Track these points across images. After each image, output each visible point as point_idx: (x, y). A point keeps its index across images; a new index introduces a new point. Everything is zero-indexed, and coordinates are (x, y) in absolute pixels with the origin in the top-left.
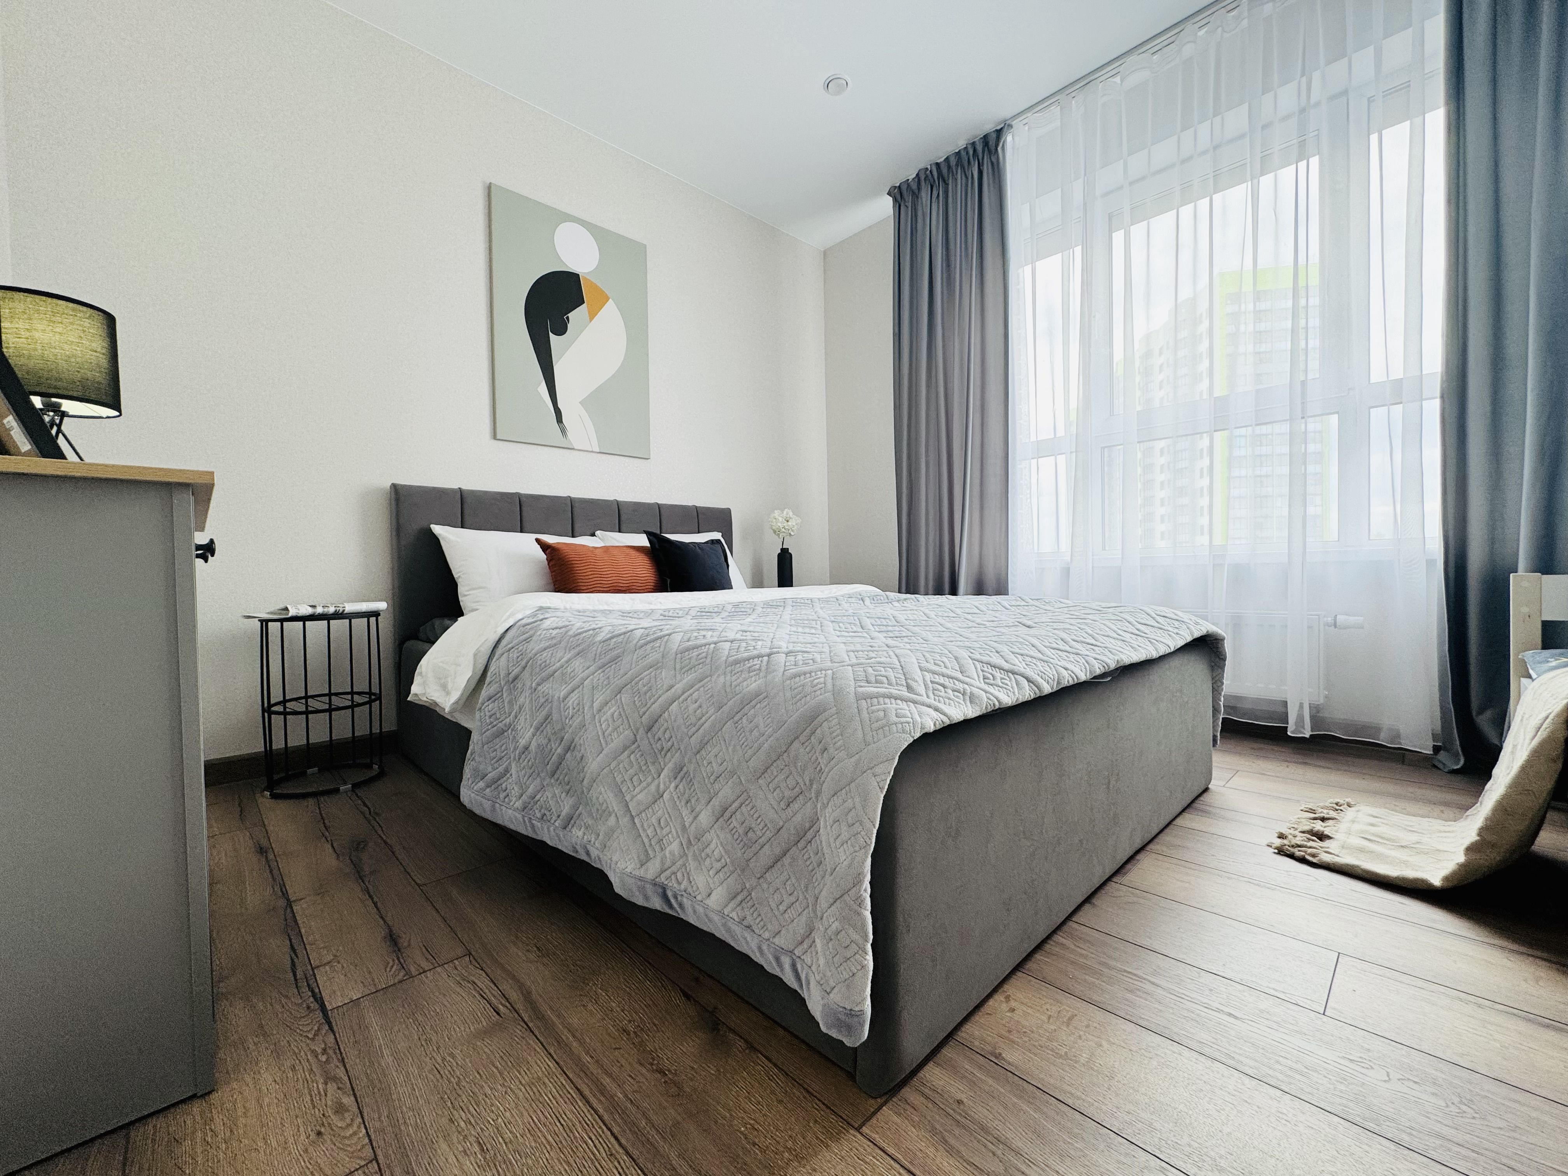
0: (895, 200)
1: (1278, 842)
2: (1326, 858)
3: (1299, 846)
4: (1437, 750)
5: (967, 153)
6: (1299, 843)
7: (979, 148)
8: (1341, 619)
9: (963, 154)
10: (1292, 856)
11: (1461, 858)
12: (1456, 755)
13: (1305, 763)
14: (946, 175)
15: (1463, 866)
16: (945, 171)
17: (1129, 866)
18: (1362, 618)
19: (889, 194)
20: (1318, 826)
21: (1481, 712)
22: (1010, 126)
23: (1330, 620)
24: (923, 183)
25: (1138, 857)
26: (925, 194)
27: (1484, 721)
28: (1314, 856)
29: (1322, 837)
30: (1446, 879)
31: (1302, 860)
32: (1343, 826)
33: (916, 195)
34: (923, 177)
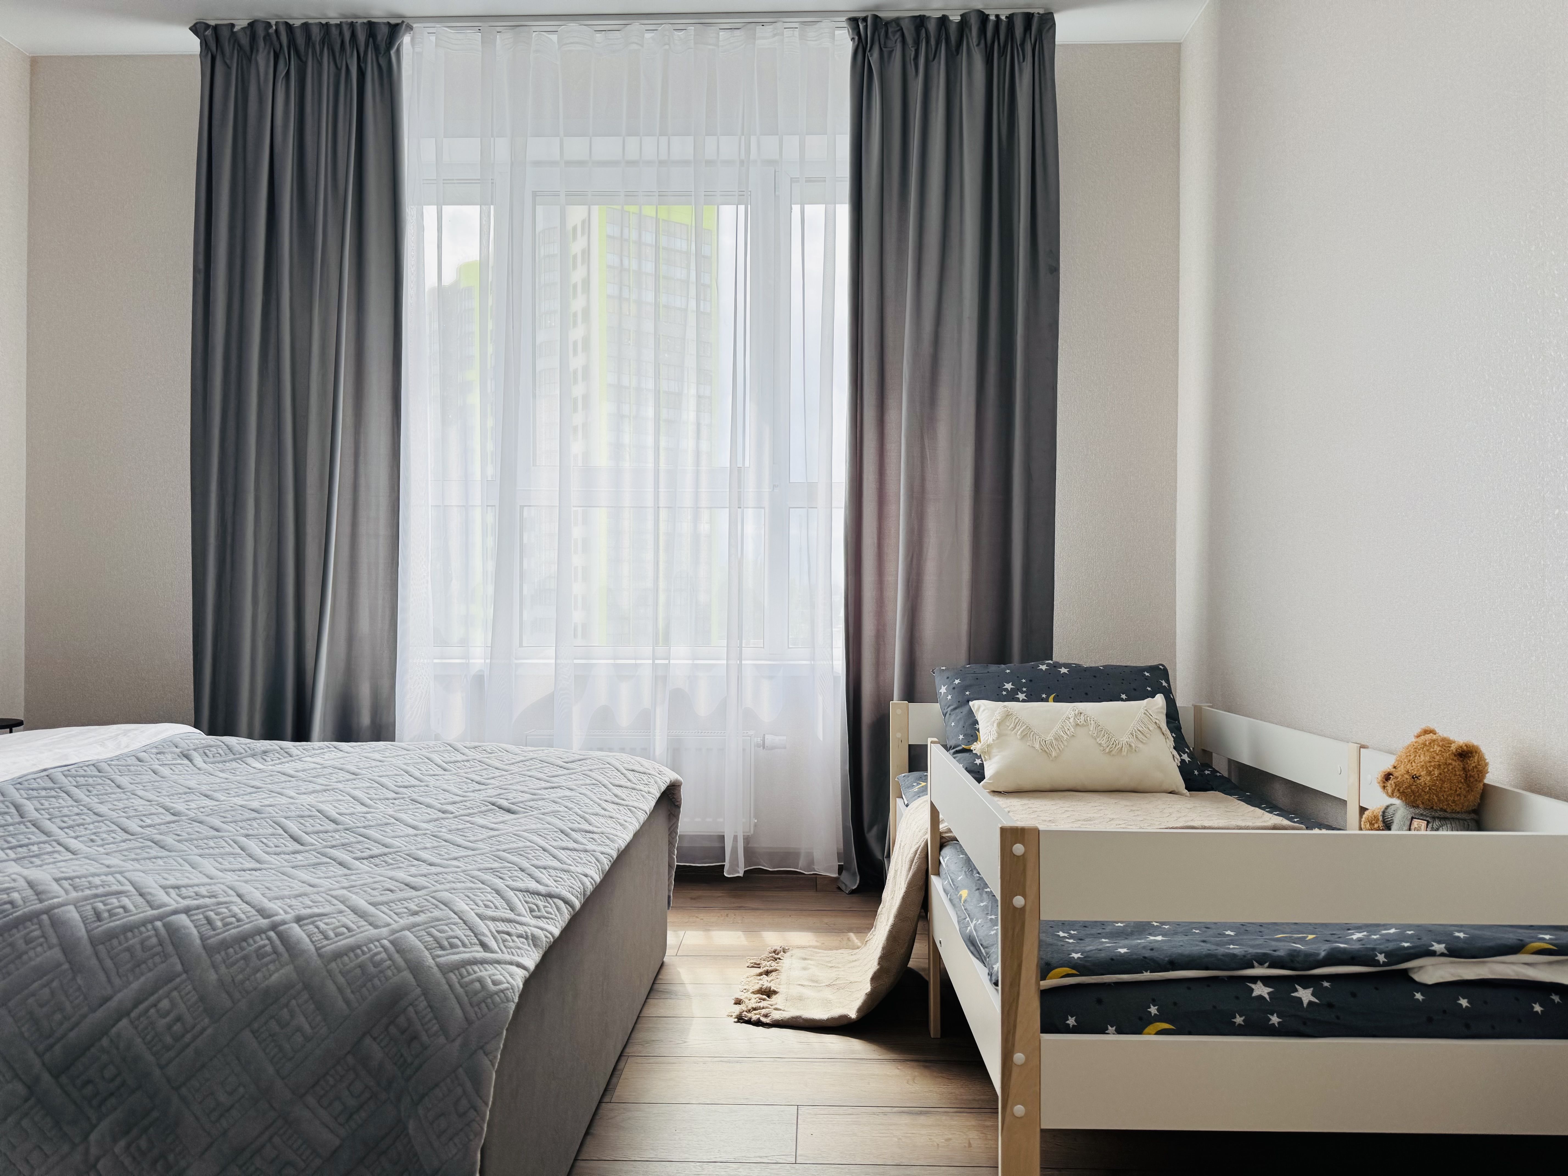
0: (205, 44)
1: (737, 1009)
2: (777, 1016)
3: (755, 1009)
4: (841, 869)
5: (341, 33)
6: (754, 1006)
7: (362, 37)
8: (769, 739)
9: (335, 32)
10: (749, 1022)
11: (867, 988)
12: (854, 874)
13: (740, 908)
14: (302, 48)
15: (871, 996)
16: (301, 40)
17: (614, 1080)
18: (785, 738)
19: (195, 29)
20: (765, 982)
21: (870, 828)
22: (410, 28)
23: (759, 740)
24: (261, 44)
25: (620, 1067)
26: (263, 59)
27: (871, 837)
28: (766, 1016)
29: (769, 993)
30: (860, 1010)
31: (758, 1023)
32: (783, 976)
33: (247, 56)
34: (261, 33)
